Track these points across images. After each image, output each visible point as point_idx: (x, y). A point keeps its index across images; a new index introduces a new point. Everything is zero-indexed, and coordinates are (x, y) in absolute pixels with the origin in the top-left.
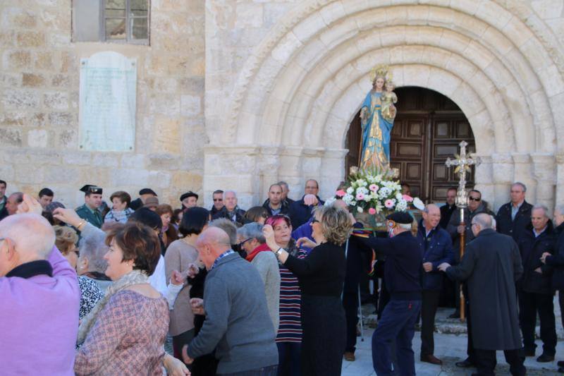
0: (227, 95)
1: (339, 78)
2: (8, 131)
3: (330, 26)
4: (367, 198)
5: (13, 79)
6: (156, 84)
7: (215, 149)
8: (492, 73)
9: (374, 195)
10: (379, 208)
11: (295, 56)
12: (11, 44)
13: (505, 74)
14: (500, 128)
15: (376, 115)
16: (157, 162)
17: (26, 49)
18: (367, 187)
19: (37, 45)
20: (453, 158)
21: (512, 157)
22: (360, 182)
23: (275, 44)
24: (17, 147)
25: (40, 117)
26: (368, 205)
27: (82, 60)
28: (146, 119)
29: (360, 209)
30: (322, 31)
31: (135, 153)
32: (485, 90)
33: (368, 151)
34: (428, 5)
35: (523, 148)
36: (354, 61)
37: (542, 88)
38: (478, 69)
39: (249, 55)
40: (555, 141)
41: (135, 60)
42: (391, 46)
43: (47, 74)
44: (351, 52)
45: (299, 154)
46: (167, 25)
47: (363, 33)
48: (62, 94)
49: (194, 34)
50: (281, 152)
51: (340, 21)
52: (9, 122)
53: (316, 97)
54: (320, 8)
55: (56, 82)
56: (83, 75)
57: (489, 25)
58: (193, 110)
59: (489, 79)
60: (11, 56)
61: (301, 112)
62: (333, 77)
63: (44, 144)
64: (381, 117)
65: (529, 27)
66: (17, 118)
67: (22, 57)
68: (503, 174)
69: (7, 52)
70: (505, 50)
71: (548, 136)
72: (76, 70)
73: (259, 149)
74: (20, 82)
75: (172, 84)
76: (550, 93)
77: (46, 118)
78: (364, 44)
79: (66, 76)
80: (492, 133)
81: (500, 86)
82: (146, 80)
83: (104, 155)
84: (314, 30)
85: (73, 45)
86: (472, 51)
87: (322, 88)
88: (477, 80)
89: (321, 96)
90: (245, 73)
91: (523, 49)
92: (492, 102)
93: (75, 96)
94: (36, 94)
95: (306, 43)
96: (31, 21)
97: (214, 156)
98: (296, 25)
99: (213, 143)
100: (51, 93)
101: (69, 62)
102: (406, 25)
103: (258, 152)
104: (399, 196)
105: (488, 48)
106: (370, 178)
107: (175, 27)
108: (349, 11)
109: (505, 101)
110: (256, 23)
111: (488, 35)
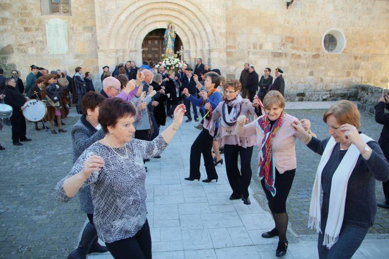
0: (105, 32)
1: (140, 25)
2: (20, 49)
3: (138, 9)
4: (170, 64)
5: (20, 29)
6: (74, 29)
7: (102, 51)
8: (189, 25)
9: (172, 63)
10: (174, 67)
11: (127, 18)
12: (18, 16)
13: (193, 25)
14: (192, 42)
15: (170, 37)
16: (77, 56)
17: (24, 18)
18: (169, 61)
19: (28, 17)
20: (179, 51)
21: (196, 50)
22: (167, 59)
23: (120, 14)
24: (24, 54)
25: (32, 42)
26: (170, 66)
27: (46, 21)
28: (72, 41)
29: (168, 68)
30: (135, 10)
31: (69, 53)
32: (186, 29)
33: (167, 49)
34: (169, 3)
35: (199, 47)
36: (145, 20)
37: (205, 29)
38: (184, 23)
39: (112, 18)
40: (209, 45)
41: (66, 21)
42: (156, 15)
43: (33, 27)
44: (144, 17)
45: (129, 51)
46: (77, 8)
47: (148, 11)
48: (39, 34)
49: (87, 11)
50: (124, 51)
51: (141, 7)
52: (20, 45)
53: (133, 32)
54: (135, 2)
55: (37, 30)
56: (47, 27)
57: (188, 9)
58: (89, 37)
59: (187, 26)
60: (18, 21)
61: (129, 37)
62: (138, 26)
63: (34, 52)
64: (171, 37)
65: (200, 11)
66: (23, 43)
67: (23, 21)
68: (193, 55)
69: (17, 20)
70: (193, 17)
71: (207, 44)
72: (44, 25)
73: (117, 50)
74: (23, 30)
75: (80, 29)
76: (207, 31)
77: (34, 43)
78: (148, 15)
79: (41, 27)
80: (189, 43)
81: (191, 28)
82: (71, 28)
83: (58, 55)
84: (133, 10)
85: (42, 16)
86: (182, 17)
87: (134, 29)
88: (184, 26)
89: (134, 32)
90: (110, 24)
91: (199, 17)
92: (189, 33)
93: (45, 34)
94: (30, 34)
95: (130, 14)
96: (25, 8)
97: (101, 53)
98: (127, 8)
99: (101, 48)
100: (35, 34)
101: (41, 22)
102: (162, 9)
103: (117, 51)
104: (179, 63)
105: (187, 16)
106: (170, 57)
107: (80, 9)
108: (144, 4)
109: (193, 33)
110: (114, 7)
111: (188, 13)
